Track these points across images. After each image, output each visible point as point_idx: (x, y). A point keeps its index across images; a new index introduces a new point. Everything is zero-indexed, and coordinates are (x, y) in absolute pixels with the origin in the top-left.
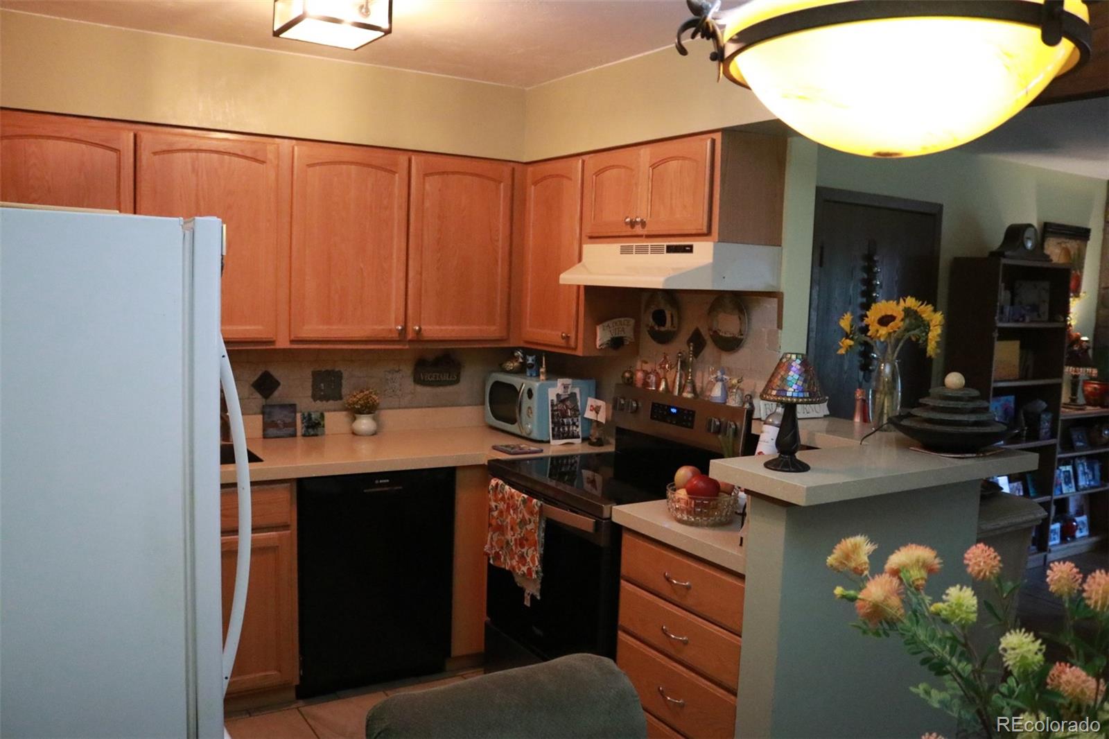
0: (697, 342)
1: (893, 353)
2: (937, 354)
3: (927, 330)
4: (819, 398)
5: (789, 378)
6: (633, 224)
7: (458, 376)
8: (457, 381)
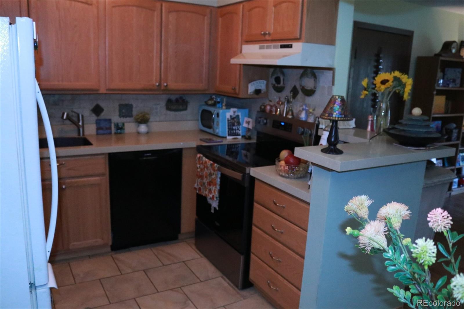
0: (295, 92)
1: (387, 97)
2: (408, 99)
3: (404, 87)
4: (349, 118)
5: (334, 108)
6: (265, 34)
7: (187, 106)
8: (186, 109)
